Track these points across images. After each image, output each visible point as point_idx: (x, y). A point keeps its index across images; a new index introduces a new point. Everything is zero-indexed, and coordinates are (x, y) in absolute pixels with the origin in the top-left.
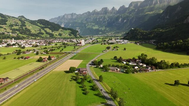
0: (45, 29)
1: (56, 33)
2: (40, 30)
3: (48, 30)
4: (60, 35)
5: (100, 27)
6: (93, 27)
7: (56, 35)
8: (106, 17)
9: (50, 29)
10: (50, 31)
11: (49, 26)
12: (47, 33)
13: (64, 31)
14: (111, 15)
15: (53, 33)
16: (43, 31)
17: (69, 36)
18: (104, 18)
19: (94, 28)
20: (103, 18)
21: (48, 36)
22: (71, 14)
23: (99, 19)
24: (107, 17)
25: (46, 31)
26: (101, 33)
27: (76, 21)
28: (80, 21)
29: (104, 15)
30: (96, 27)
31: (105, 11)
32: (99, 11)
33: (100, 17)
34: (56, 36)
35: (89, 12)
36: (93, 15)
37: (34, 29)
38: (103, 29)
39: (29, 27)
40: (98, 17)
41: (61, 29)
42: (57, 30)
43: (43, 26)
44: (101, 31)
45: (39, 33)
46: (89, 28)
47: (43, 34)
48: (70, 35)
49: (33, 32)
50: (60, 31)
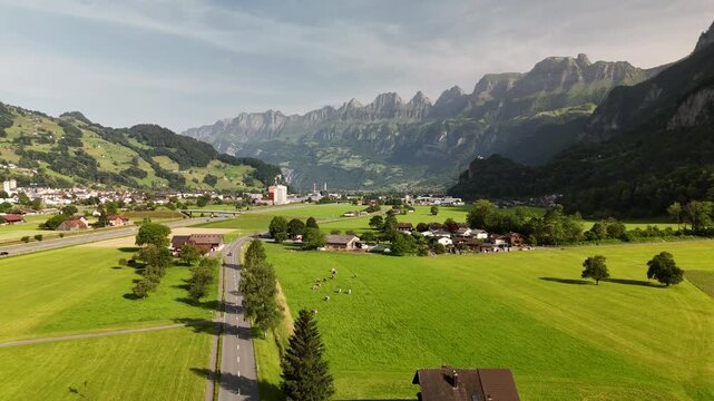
0: (156, 159)
1: (194, 175)
2: (134, 162)
3: (165, 163)
4: (211, 180)
5: (369, 163)
6: (341, 162)
7: (196, 181)
8: (393, 126)
9: (173, 158)
10: (174, 168)
11: (173, 150)
12: (160, 173)
13: (229, 167)
14: (411, 121)
15: (185, 173)
16: (144, 166)
17: (243, 186)
18: (386, 130)
19: (347, 165)
20: (379, 130)
21: (164, 183)
22: (264, 115)
23: (366, 133)
24: (395, 127)
25: (156, 167)
26: (370, 183)
27: (282, 139)
28: (294, 141)
29: (385, 120)
30: (354, 163)
31: (388, 105)
32: (365, 104)
33: (368, 126)
34: (194, 185)
35: (329, 109)
36: (344, 118)
37: (109, 158)
38: (379, 168)
39: (94, 148)
40: (362, 127)
41: (217, 162)
42: (203, 164)
43: (146, 148)
44: (372, 175)
45: (128, 171)
46: (327, 167)
47: (143, 175)
48: (247, 182)
49: (105, 165)
50: (212, 168)
